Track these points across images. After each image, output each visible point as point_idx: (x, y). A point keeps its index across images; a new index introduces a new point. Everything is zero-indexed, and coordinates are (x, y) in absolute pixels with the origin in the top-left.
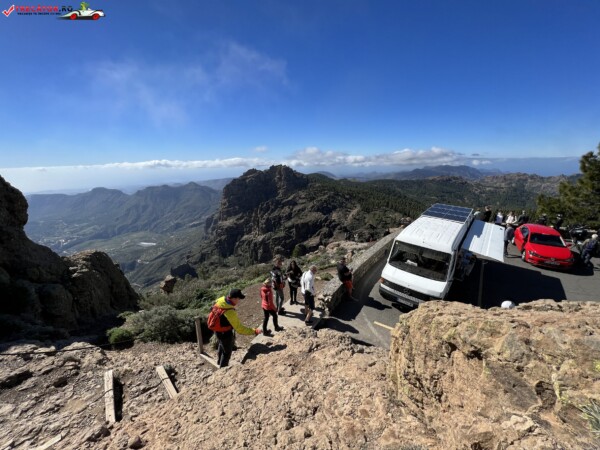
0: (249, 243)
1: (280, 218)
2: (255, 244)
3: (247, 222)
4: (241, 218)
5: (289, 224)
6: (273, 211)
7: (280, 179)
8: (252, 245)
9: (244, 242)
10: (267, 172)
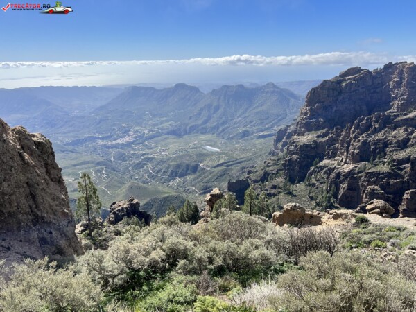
0: (330, 171)
1: (386, 144)
2: (338, 175)
3: (332, 142)
4: (324, 135)
5: (402, 155)
6: (376, 131)
7: (399, 84)
8: (333, 175)
9: (321, 168)
10: (378, 73)
